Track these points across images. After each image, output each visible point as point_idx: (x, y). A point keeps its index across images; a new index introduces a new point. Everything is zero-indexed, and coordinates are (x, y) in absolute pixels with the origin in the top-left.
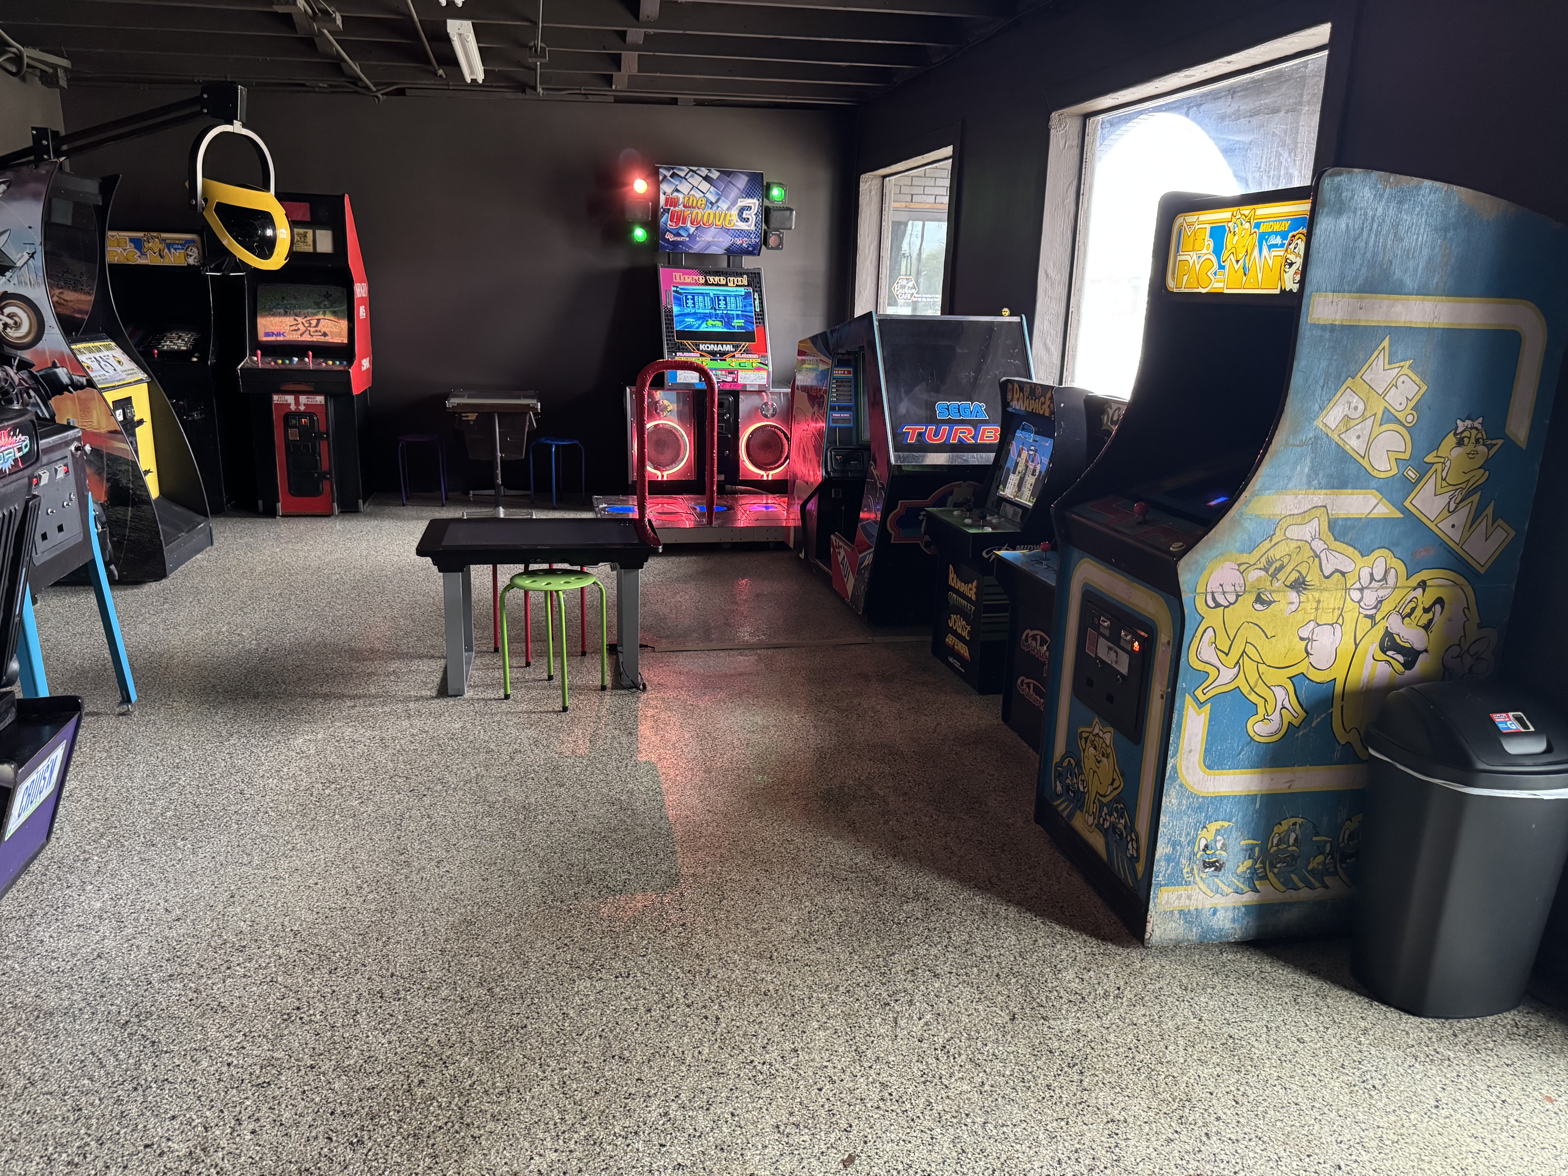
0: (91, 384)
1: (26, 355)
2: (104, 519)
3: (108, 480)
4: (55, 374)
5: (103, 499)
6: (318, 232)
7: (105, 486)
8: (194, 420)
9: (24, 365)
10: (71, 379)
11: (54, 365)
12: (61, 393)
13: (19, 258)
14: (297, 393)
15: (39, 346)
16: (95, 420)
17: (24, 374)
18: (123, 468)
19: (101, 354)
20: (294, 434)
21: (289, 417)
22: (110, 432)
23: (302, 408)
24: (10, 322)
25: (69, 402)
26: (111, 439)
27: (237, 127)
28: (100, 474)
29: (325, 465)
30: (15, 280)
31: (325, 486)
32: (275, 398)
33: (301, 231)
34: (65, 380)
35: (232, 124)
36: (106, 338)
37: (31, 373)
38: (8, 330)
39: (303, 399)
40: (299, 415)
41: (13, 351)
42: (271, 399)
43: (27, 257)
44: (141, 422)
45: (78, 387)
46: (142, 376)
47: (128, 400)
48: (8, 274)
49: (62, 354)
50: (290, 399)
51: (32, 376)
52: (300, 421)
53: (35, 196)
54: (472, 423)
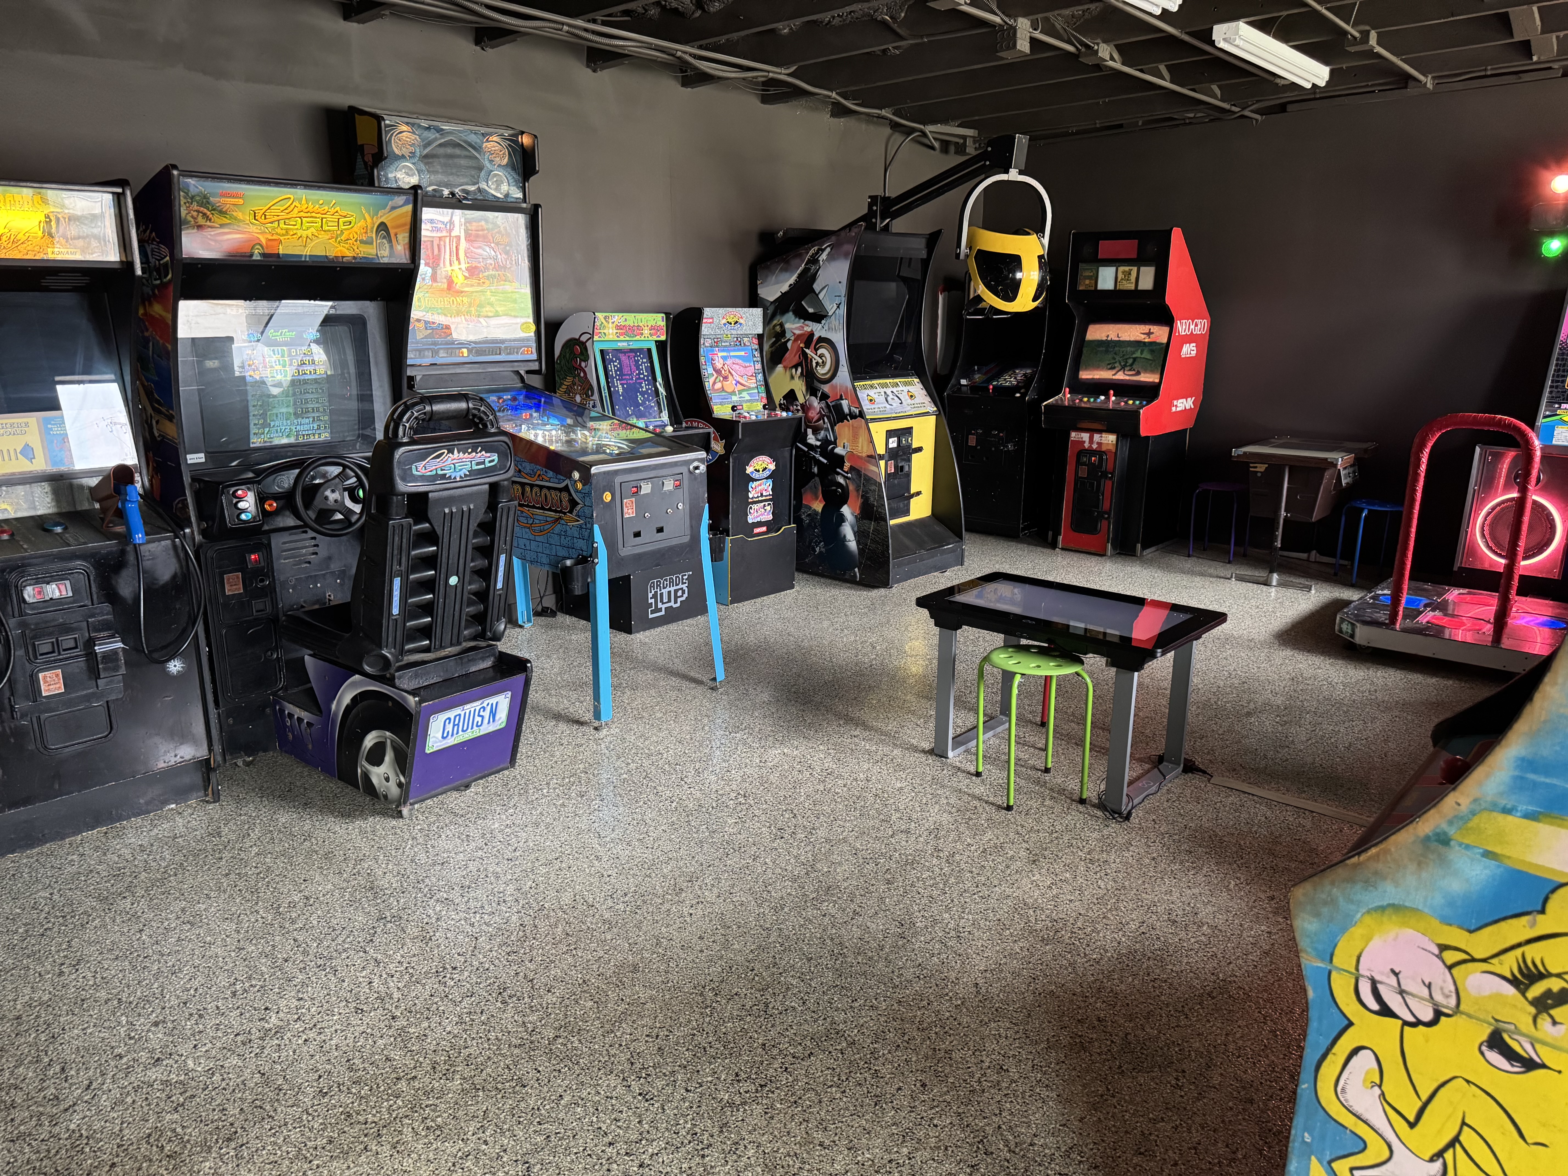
0: (861, 415)
1: (826, 388)
2: (856, 529)
3: (862, 496)
4: (841, 404)
5: (858, 512)
6: (1142, 269)
7: (860, 501)
8: (1008, 450)
9: (824, 397)
10: (850, 410)
11: (841, 399)
12: (842, 422)
13: (831, 308)
14: (1092, 431)
15: (834, 381)
16: (860, 445)
17: (823, 404)
18: (873, 488)
19: (898, 389)
20: (1083, 472)
21: (1083, 453)
22: (868, 456)
23: (1095, 446)
24: (820, 361)
25: (846, 429)
26: (869, 462)
27: (1013, 175)
28: (858, 491)
29: (1106, 505)
30: (826, 327)
31: (1103, 525)
32: (1073, 434)
34: (846, 410)
35: (1007, 172)
36: (913, 375)
37: (827, 403)
38: (818, 368)
39: (1097, 437)
40: (1091, 452)
41: (819, 385)
42: (1069, 435)
43: (835, 307)
44: (920, 449)
45: (853, 416)
46: (932, 408)
47: (908, 431)
48: (823, 322)
49: (847, 388)
50: (1085, 436)
51: (828, 406)
52: (1090, 459)
53: (846, 255)
54: (1259, 475)
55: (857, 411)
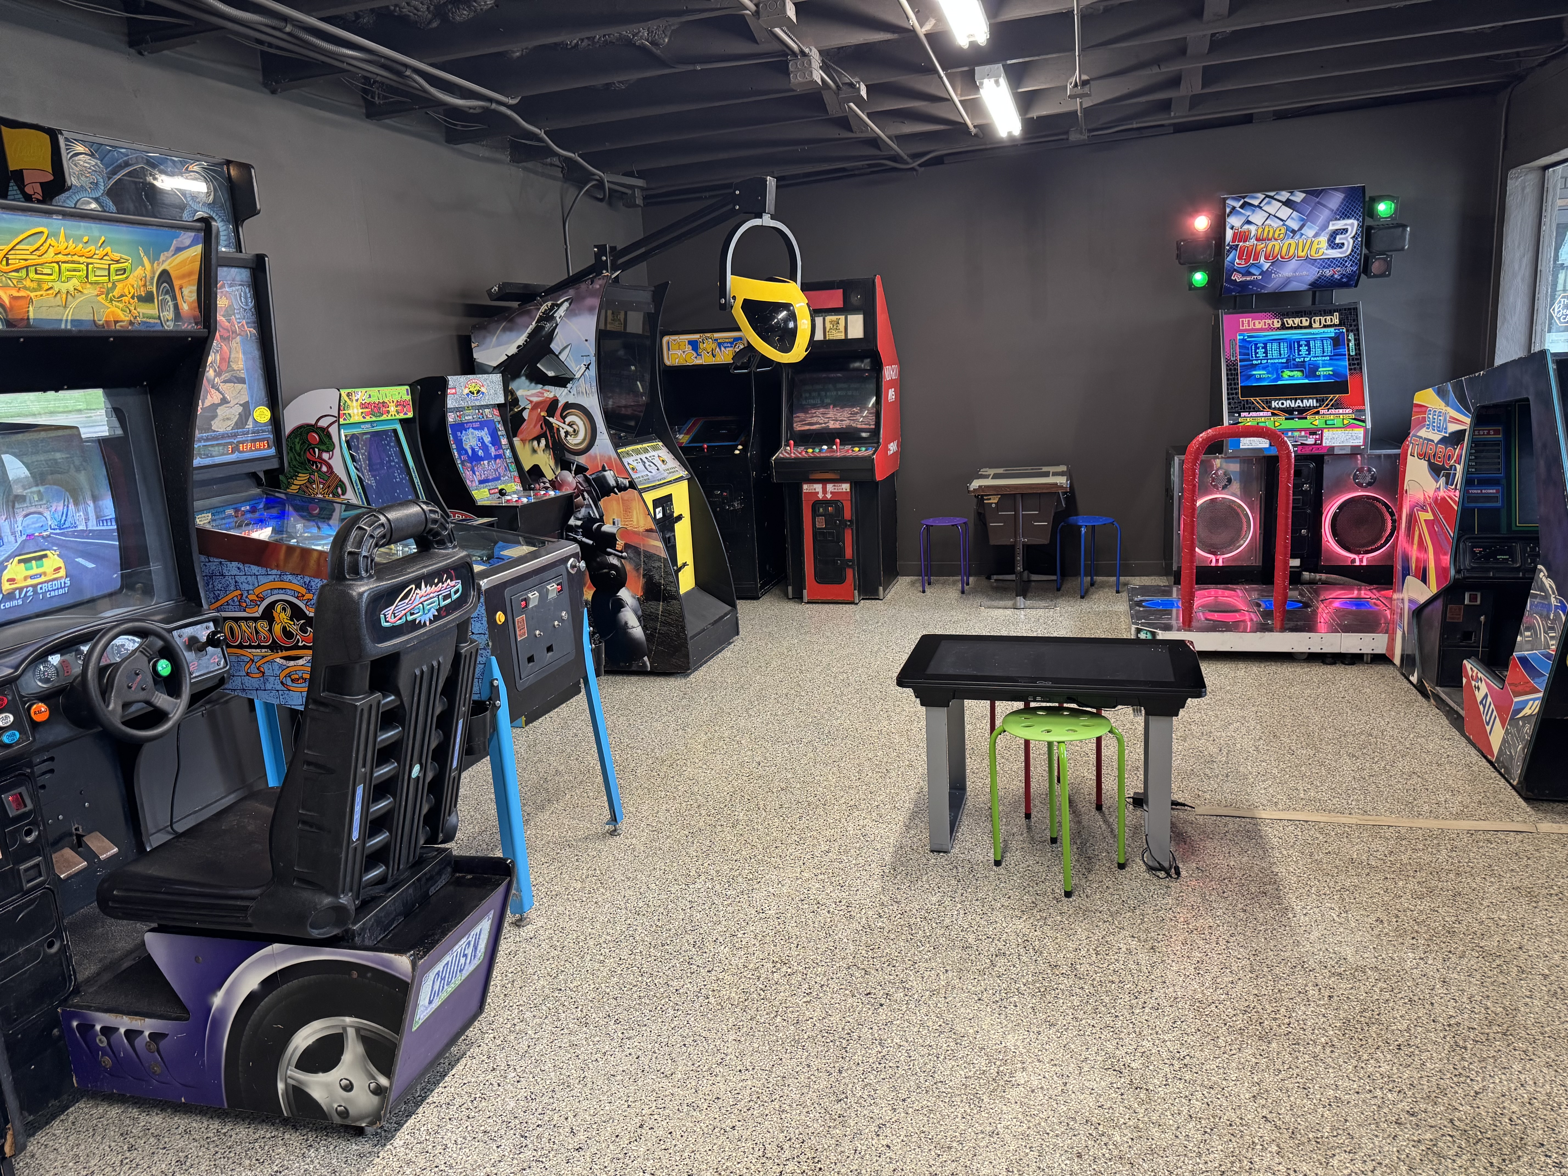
0: (632, 485)
1: (582, 460)
3: (644, 576)
4: (604, 477)
5: (640, 593)
6: (849, 317)
7: (642, 581)
8: (735, 510)
9: (581, 470)
10: (617, 482)
11: (604, 469)
12: (608, 495)
13: (577, 369)
14: (824, 482)
15: (592, 451)
16: (635, 519)
17: (580, 477)
18: (657, 564)
19: (647, 455)
20: (821, 523)
21: (817, 504)
22: (647, 531)
23: (829, 496)
24: (570, 430)
25: (615, 503)
26: (648, 537)
27: (766, 221)
28: (638, 570)
29: (849, 553)
30: (574, 391)
31: (849, 573)
32: (805, 487)
33: (834, 318)
34: (612, 482)
35: (761, 217)
36: (655, 439)
37: (585, 476)
38: (569, 438)
39: (830, 487)
40: (826, 503)
41: (572, 457)
42: (801, 488)
43: (584, 368)
44: (680, 517)
45: (622, 488)
46: (683, 473)
47: (668, 499)
48: (569, 386)
49: (610, 458)
50: (818, 487)
51: (587, 479)
52: (826, 509)
53: (591, 309)
54: (993, 506)
55: (626, 482)
